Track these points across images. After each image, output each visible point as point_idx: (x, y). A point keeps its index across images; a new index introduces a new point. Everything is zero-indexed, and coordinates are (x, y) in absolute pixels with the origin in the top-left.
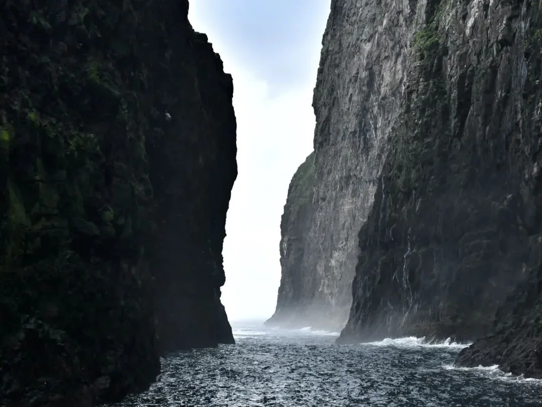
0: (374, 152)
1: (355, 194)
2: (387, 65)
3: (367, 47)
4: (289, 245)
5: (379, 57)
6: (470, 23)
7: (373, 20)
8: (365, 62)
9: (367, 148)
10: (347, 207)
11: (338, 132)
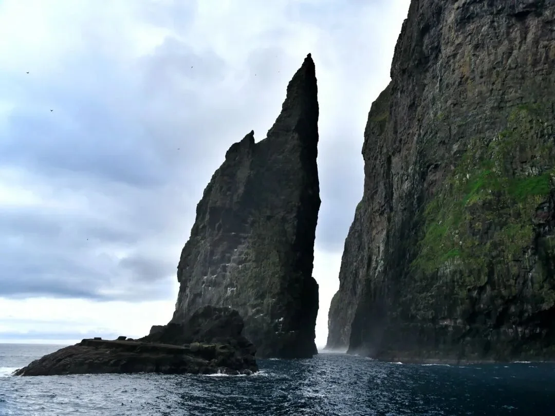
0: (357, 296)
1: (352, 308)
2: (361, 270)
3: (355, 264)
4: (331, 322)
5: (358, 267)
6: (376, 275)
7: (357, 256)
8: (354, 268)
9: (355, 293)
10: (350, 312)
11: (347, 288)
